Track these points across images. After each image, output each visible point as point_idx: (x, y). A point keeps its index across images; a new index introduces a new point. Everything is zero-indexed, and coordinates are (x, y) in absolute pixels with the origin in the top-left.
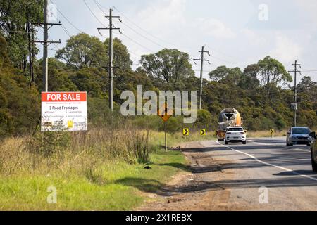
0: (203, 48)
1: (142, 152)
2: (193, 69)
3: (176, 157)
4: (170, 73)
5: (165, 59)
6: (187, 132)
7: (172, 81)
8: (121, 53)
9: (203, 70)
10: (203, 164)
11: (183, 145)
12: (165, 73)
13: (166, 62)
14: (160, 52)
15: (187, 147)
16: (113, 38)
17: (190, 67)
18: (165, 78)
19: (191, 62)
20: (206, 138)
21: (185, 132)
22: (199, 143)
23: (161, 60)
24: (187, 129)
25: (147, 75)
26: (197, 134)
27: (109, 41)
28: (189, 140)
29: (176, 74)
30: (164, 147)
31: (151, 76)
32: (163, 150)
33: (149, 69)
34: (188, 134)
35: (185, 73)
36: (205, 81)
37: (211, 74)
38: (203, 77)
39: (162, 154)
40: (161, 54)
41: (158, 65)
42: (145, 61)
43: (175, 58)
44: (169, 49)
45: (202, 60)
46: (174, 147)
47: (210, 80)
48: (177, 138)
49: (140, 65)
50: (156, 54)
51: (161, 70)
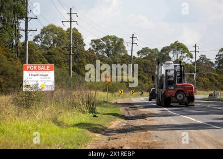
0: (133, 35)
1: (92, 106)
2: (126, 49)
3: (115, 109)
4: (111, 52)
5: (107, 42)
6: (122, 92)
7: (112, 58)
8: (77, 38)
9: (133, 50)
10: (133, 114)
11: (120, 101)
12: (107, 52)
13: (108, 45)
14: (104, 38)
15: (122, 102)
16: (72, 27)
17: (124, 48)
18: (107, 55)
19: (125, 45)
20: (135, 96)
21: (120, 92)
22: (130, 100)
23: (105, 43)
24: (122, 90)
25: (95, 53)
26: (129, 93)
27: (69, 30)
28: (123, 98)
29: (115, 52)
30: (107, 102)
31: (97, 54)
32: (105, 104)
33: (97, 49)
34: (122, 93)
35: (121, 52)
36: (134, 58)
37: (138, 53)
38: (133, 55)
39: (105, 107)
40: (105, 39)
41: (102, 46)
42: (94, 44)
43: (115, 42)
44: (110, 35)
45: (132, 43)
46: (113, 102)
47: (138, 57)
48: (115, 96)
49: (91, 47)
50: (102, 39)
51: (104, 50)
